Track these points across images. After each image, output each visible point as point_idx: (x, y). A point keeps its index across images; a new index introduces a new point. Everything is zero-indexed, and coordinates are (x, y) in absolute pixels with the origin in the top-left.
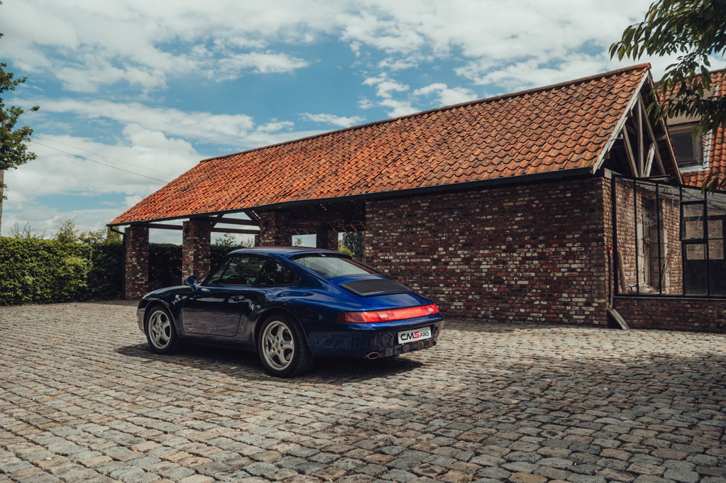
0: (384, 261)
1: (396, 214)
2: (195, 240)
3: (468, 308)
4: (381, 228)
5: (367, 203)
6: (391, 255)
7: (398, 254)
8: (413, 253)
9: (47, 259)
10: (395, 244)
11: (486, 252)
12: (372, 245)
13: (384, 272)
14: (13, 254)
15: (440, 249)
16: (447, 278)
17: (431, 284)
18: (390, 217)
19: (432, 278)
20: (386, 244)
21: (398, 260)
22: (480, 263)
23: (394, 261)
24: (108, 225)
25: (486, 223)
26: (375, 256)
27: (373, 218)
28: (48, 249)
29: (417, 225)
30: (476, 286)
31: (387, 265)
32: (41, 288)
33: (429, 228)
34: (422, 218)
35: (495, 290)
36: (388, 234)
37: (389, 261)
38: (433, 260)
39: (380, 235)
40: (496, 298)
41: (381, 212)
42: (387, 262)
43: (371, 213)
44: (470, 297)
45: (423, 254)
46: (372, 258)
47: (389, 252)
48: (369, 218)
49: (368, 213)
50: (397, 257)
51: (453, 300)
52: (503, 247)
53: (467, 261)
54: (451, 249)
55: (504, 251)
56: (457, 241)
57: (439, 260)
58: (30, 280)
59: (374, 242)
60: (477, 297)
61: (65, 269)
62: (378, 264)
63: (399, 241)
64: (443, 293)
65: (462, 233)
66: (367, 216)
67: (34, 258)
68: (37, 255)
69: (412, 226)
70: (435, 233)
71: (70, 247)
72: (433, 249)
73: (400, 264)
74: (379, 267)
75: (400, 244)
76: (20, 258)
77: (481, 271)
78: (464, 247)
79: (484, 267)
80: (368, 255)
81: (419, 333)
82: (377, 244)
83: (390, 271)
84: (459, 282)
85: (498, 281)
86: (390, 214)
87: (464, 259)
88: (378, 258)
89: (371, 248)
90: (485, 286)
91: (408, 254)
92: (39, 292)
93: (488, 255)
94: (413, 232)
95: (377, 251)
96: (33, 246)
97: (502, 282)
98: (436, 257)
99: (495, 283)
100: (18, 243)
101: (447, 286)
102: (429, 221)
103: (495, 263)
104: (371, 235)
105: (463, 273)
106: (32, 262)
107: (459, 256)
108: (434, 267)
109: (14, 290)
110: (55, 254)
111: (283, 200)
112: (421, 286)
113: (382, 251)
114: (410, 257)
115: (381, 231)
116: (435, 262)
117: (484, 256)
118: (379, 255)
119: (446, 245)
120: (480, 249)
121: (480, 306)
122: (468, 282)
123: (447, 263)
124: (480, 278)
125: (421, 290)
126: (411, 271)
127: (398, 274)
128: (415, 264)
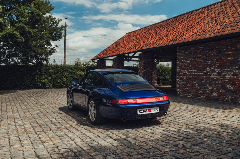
0: (184, 73)
1: (189, 52)
2: (118, 65)
3: (219, 96)
4: (183, 59)
5: (177, 48)
6: (187, 71)
7: (189, 70)
8: (196, 70)
9: (71, 72)
10: (189, 66)
11: (229, 70)
12: (179, 67)
13: (183, 78)
14: (60, 70)
15: (208, 68)
16: (210, 82)
17: (203, 85)
18: (187, 54)
19: (204, 82)
20: (185, 66)
21: (189, 73)
22: (225, 75)
23: (188, 74)
24: (91, 60)
25: (229, 55)
26: (180, 71)
27: (180, 54)
28: (71, 69)
29: (198, 57)
30: (223, 86)
31: (185, 75)
32: (69, 82)
33: (203, 59)
34: (200, 54)
35: (232, 88)
36: (185, 62)
38: (204, 73)
39: (182, 62)
40: (232, 92)
41: (183, 51)
42: (185, 74)
43: (179, 52)
44: (220, 91)
45: (200, 70)
47: (186, 69)
48: (178, 55)
49: (178, 52)
51: (213, 92)
52: (237, 67)
53: (219, 74)
54: (212, 68)
55: (237, 69)
56: (215, 65)
57: (207, 73)
58: (65, 79)
59: (180, 65)
60: (224, 91)
61: (77, 76)
62: (182, 75)
63: (190, 65)
64: (208, 89)
65: (217, 61)
66: (177, 54)
67: (66, 72)
68: (68, 71)
69: (195, 58)
70: (205, 61)
71: (79, 68)
72: (204, 69)
73: (190, 75)
74: (182, 76)
75: (191, 66)
76: (62, 72)
77: (226, 79)
78: (218, 68)
79: (227, 77)
80: (177, 71)
81: (151, 110)
82: (181, 66)
83: (186, 78)
84: (216, 84)
85: (234, 84)
86: (186, 52)
87: (218, 73)
88: (182, 72)
89: (179, 68)
90: (227, 86)
91: (194, 70)
92: (68, 84)
93: (229, 71)
94: (196, 61)
95: (181, 69)
96: (66, 68)
97: (236, 84)
98: (205, 72)
99: (232, 85)
100: (62, 66)
101: (210, 85)
102: (203, 55)
103: (233, 75)
104: (179, 62)
105: (217, 80)
106: (66, 73)
107: (216, 72)
108: (205, 77)
109: (60, 83)
110: (73, 70)
112: (199, 85)
113: (183, 69)
114: (195, 72)
115: (183, 60)
116: (205, 74)
117: (227, 72)
118: (182, 71)
119: (210, 66)
120: (225, 68)
121: (225, 96)
122: (220, 84)
123: (210, 75)
124: (225, 82)
125: (199, 87)
126: (195, 78)
127: (189, 80)
128: (196, 75)
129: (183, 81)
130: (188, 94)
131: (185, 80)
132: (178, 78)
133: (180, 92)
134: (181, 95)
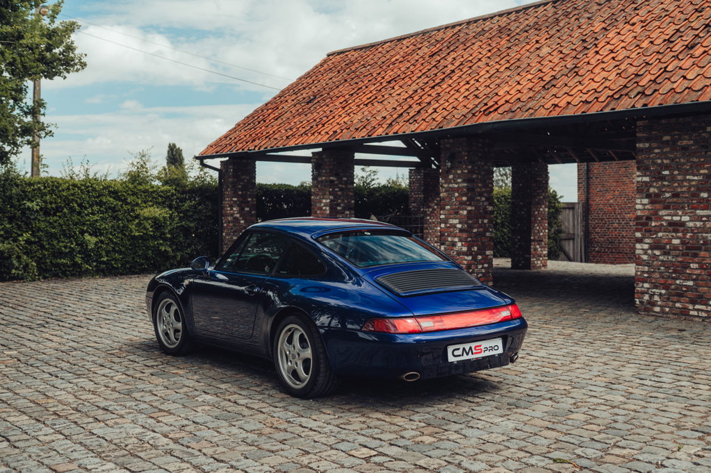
0: (671, 223)
1: (696, 142)
2: (332, 181)
4: (667, 167)
5: (639, 123)
6: (686, 214)
7: (699, 212)
9: (114, 209)
10: (695, 195)
12: (648, 196)
13: (669, 243)
14: (67, 202)
18: (685, 148)
20: (676, 195)
21: (698, 224)
23: (691, 224)
24: (197, 158)
26: (655, 215)
27: (650, 150)
28: (115, 194)
31: (676, 231)
32: (108, 253)
36: (679, 178)
37: (682, 224)
39: (663, 178)
41: (666, 138)
42: (676, 226)
43: (648, 140)
46: (649, 218)
47: (683, 208)
48: (642, 150)
49: (640, 141)
50: (699, 218)
58: (91, 240)
59: (652, 190)
61: (139, 224)
62: (660, 229)
63: (700, 190)
66: (640, 146)
67: (95, 208)
68: (100, 204)
71: (146, 191)
73: (703, 229)
74: (660, 234)
75: (705, 195)
76: (77, 208)
82: (657, 195)
83: (683, 243)
86: (685, 142)
88: (660, 218)
89: (646, 201)
92: (105, 259)
95: (658, 206)
96: (94, 190)
100: (75, 185)
104: (646, 179)
106: (93, 214)
109: (71, 254)
110: (125, 201)
111: (484, 120)
113: (667, 208)
115: (666, 172)
118: (661, 213)
127: (700, 249)
129: (666, 253)
130: (693, 302)
131: (675, 248)
132: (640, 241)
133: (652, 296)
134: (657, 309)
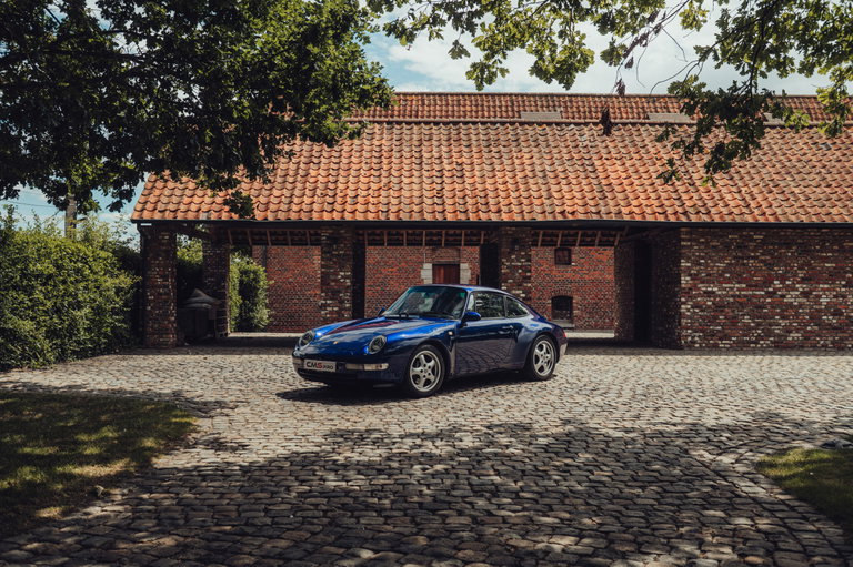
0: (705, 292)
1: (722, 244)
3: (807, 338)
4: (703, 258)
5: (683, 229)
6: (716, 286)
7: (725, 285)
8: (744, 286)
10: (721, 275)
11: (826, 286)
12: (690, 275)
13: (705, 304)
15: (776, 282)
16: (783, 311)
17: (765, 317)
18: (715, 247)
19: (767, 310)
20: (709, 275)
21: (724, 292)
22: (819, 297)
23: (719, 292)
25: (827, 260)
26: (695, 287)
27: (691, 246)
29: (749, 258)
30: (815, 317)
31: (709, 297)
33: (764, 261)
34: (755, 251)
35: (835, 321)
36: (711, 264)
37: (714, 292)
38: (767, 293)
39: (700, 264)
40: (835, 328)
41: (702, 240)
42: (709, 293)
43: (689, 240)
44: (809, 328)
45: (756, 286)
46: (690, 289)
47: (713, 283)
48: (685, 246)
49: (684, 240)
50: (725, 289)
51: (791, 332)
52: (843, 283)
53: (805, 294)
54: (788, 283)
55: (844, 286)
56: (796, 275)
57: (774, 293)
59: (693, 271)
60: (816, 328)
62: (699, 295)
63: (726, 272)
64: (779, 325)
65: (800, 268)
66: (682, 243)
69: (743, 258)
70: (770, 266)
72: (768, 282)
73: (727, 296)
74: (699, 299)
75: (728, 275)
77: (820, 304)
78: (803, 280)
79: (824, 300)
80: (683, 286)
82: (696, 275)
83: (713, 304)
84: (797, 314)
85: (837, 313)
86: (714, 244)
87: (802, 293)
88: (698, 289)
89: (688, 278)
90: (824, 318)
91: (737, 286)
93: (828, 290)
94: (744, 264)
95: (696, 281)
97: (842, 314)
98: (771, 289)
99: (834, 315)
101: (783, 318)
102: (762, 254)
103: (835, 297)
104: (689, 265)
105: (801, 306)
107: (797, 290)
108: (769, 300)
112: (752, 318)
113: (703, 282)
114: (739, 290)
115: (702, 261)
116: (769, 294)
117: (823, 290)
118: (700, 286)
119: (783, 279)
120: (819, 284)
121: (818, 336)
122: (807, 314)
123: (783, 296)
124: (819, 311)
125: (754, 322)
126: (741, 304)
127: (724, 307)
128: (746, 296)
129: (701, 311)
130: (721, 339)
131: (709, 307)
132: (684, 303)
133: (693, 337)
134: (697, 345)
